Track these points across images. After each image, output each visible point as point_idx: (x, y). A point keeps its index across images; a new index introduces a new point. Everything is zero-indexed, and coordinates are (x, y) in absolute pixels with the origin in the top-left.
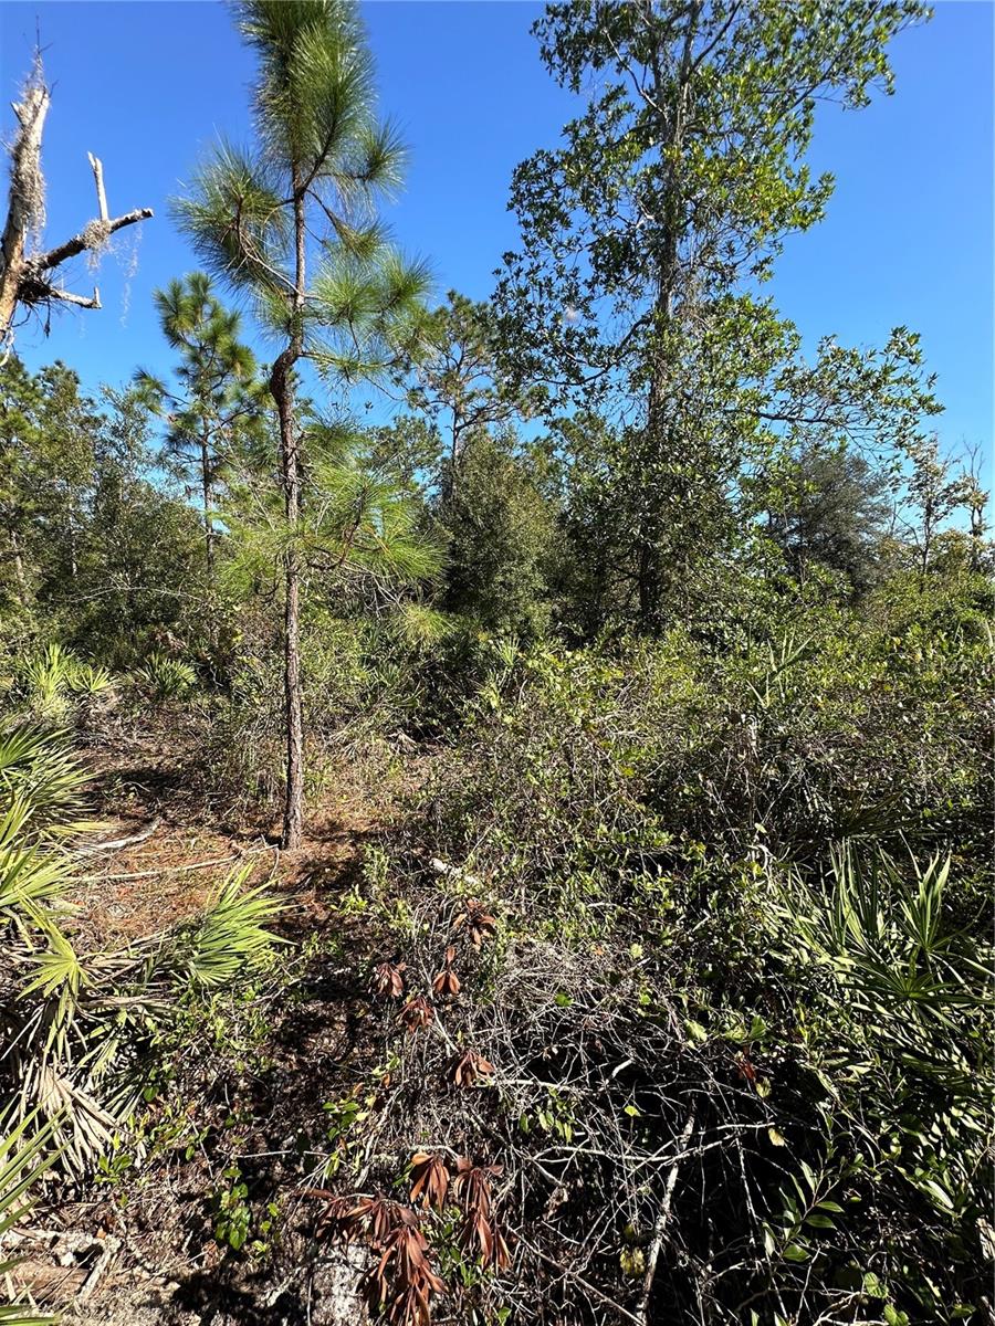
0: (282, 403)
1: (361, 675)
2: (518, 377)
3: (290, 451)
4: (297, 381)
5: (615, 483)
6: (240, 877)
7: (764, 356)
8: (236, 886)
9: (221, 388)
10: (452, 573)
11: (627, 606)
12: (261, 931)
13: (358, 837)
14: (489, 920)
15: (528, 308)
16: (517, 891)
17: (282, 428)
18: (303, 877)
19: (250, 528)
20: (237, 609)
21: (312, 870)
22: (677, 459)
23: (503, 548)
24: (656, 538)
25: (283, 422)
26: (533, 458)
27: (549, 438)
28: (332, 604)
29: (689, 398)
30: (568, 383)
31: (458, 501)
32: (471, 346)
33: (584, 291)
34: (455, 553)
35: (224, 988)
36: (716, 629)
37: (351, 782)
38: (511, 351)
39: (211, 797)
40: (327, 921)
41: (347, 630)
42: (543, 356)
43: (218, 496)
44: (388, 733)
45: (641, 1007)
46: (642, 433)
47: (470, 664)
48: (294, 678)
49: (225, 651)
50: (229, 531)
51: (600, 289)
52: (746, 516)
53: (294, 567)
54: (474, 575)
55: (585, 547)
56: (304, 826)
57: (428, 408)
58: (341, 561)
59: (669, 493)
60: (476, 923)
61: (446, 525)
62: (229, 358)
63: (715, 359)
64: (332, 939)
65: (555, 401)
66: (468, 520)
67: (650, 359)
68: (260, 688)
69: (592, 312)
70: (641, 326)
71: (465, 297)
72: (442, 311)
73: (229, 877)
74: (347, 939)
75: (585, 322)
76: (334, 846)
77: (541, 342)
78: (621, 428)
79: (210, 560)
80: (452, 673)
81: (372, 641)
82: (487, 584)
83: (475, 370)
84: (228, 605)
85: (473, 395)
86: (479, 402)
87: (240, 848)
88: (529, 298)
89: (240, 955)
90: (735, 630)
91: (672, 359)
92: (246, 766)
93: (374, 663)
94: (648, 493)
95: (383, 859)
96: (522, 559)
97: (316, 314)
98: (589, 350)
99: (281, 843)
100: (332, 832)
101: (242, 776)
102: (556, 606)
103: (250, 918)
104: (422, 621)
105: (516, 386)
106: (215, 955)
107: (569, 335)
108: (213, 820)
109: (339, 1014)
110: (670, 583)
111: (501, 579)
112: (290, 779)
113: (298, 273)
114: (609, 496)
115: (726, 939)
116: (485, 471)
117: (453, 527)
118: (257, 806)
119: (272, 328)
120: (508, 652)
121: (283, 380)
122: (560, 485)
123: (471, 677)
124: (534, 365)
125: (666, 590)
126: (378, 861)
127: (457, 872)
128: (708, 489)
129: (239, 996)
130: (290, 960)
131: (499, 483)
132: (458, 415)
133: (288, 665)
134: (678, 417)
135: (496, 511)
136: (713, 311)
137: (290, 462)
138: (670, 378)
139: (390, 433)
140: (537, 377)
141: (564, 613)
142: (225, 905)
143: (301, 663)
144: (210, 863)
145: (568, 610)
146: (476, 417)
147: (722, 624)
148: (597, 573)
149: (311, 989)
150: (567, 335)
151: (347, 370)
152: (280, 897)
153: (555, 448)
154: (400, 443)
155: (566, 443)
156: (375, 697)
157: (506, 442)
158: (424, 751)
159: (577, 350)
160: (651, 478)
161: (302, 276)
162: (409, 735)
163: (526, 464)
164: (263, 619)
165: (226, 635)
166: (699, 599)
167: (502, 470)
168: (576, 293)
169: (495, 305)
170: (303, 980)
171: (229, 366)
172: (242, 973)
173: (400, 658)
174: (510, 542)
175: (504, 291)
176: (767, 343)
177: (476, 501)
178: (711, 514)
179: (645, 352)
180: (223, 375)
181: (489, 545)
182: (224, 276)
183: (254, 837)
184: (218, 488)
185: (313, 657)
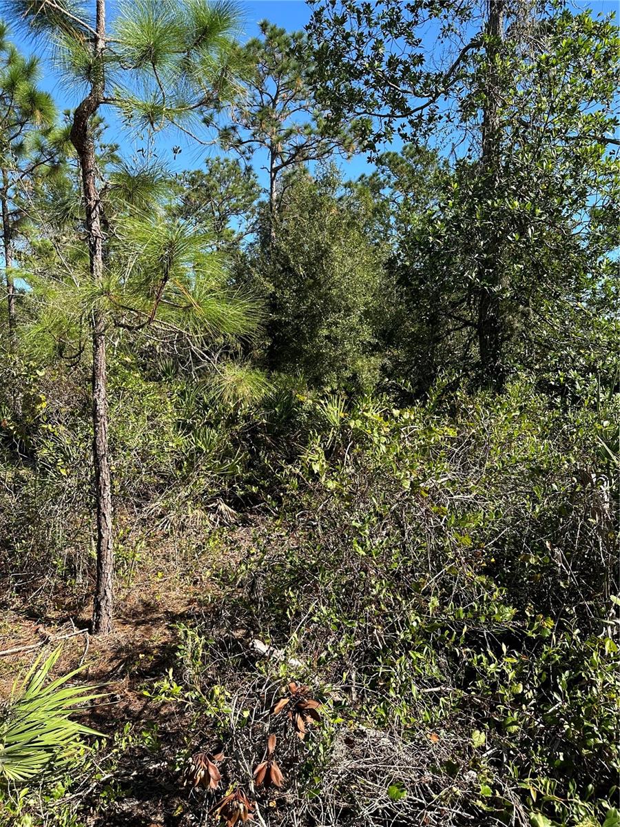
0: (83, 154)
1: (177, 441)
2: (337, 111)
3: (93, 203)
4: (102, 126)
5: (447, 223)
6: (47, 665)
7: (607, 76)
8: (43, 674)
9: (20, 138)
10: (271, 328)
11: (465, 357)
12: (71, 723)
13: (173, 618)
14: (313, 704)
15: (346, 37)
16: (345, 675)
17: (84, 180)
18: (115, 663)
19: (53, 285)
20: (41, 374)
21: (125, 656)
22: (515, 193)
23: (327, 299)
24: (494, 281)
25: (86, 173)
26: (357, 198)
27: (375, 175)
28: (144, 366)
29: (526, 126)
30: (392, 115)
31: (278, 249)
32: (286, 79)
33: (407, 16)
34: (274, 305)
35: (32, 783)
36: (567, 379)
37: (166, 558)
38: (330, 84)
39: (17, 578)
40: (141, 712)
41: (160, 393)
42: (364, 88)
43: (20, 253)
44: (207, 502)
45: (482, 800)
46: (475, 165)
47: (293, 426)
48: (103, 446)
49: (29, 420)
50: (31, 290)
51: (424, 13)
52: (596, 253)
53: (100, 327)
54: (297, 330)
55: (415, 296)
56: (116, 608)
57: (242, 148)
58: (150, 320)
59: (506, 232)
60: (298, 707)
61: (265, 276)
62: (27, 106)
63: (553, 82)
64: (147, 731)
65: (379, 136)
66: (289, 270)
67: (481, 85)
68: (67, 458)
69: (416, 38)
70: (470, 50)
71: (278, 28)
72: (254, 44)
73: (35, 665)
74: (163, 732)
75: (409, 50)
76: (148, 630)
77: (361, 73)
78: (452, 162)
79: (12, 322)
80: (275, 437)
81: (188, 404)
82: (311, 338)
83: (292, 105)
84: (31, 370)
85: (291, 132)
86: (298, 140)
87: (48, 633)
88: (347, 27)
89: (48, 749)
90: (588, 380)
91: (505, 84)
92: (53, 543)
93: (190, 428)
94: (483, 231)
95: (197, 639)
96: (348, 310)
97: (118, 59)
98: (415, 79)
99: (91, 627)
100: (145, 613)
101: (49, 555)
102: (386, 361)
103: (58, 708)
104: (239, 382)
105: (337, 120)
106: (22, 748)
107: (392, 63)
108: (18, 603)
109: (155, 814)
110: (512, 330)
111: (325, 332)
112: (100, 556)
113: (98, 17)
114: (440, 237)
115: (578, 724)
116: (306, 215)
117: (272, 277)
118: (65, 587)
119: (73, 75)
120: (334, 412)
121: (85, 129)
122: (388, 226)
123: (295, 439)
124: (355, 97)
125: (509, 338)
126: (192, 642)
127: (279, 654)
128: (552, 225)
129: (49, 794)
130: (101, 755)
131: (321, 228)
132: (274, 154)
133: (96, 432)
134: (516, 147)
135: (318, 259)
136: (549, 30)
137: (93, 215)
138: (504, 104)
139: (203, 176)
140: (358, 110)
141: (395, 367)
142: (32, 693)
143: (111, 430)
144: (15, 650)
145: (400, 364)
146: (294, 156)
147: (573, 373)
148: (428, 322)
149: (125, 786)
150: (390, 64)
151: (152, 116)
152: (91, 686)
153: (381, 186)
154: (213, 188)
155: (394, 180)
156: (191, 464)
157: (328, 182)
158: (245, 522)
159: (402, 79)
160: (486, 216)
161: (102, 19)
162: (229, 504)
163: (351, 205)
164: (69, 385)
165: (31, 402)
166: (546, 346)
167: (323, 213)
168: (398, 19)
169: (310, 35)
170: (116, 776)
171: (28, 114)
172: (51, 768)
173: (217, 422)
174: (334, 292)
175: (320, 21)
176: (610, 62)
177: (297, 249)
178: (556, 252)
179: (476, 78)
180: (22, 124)
181: (312, 297)
182: (21, 23)
183: (62, 621)
184: (19, 244)
185: (124, 422)
